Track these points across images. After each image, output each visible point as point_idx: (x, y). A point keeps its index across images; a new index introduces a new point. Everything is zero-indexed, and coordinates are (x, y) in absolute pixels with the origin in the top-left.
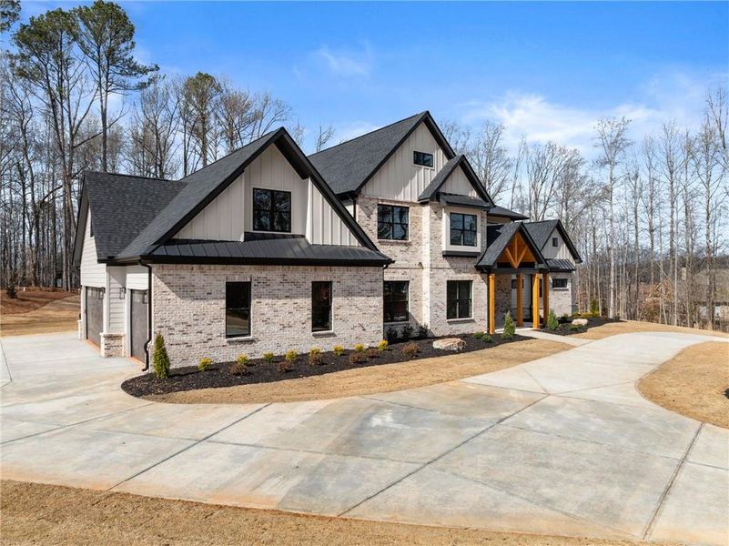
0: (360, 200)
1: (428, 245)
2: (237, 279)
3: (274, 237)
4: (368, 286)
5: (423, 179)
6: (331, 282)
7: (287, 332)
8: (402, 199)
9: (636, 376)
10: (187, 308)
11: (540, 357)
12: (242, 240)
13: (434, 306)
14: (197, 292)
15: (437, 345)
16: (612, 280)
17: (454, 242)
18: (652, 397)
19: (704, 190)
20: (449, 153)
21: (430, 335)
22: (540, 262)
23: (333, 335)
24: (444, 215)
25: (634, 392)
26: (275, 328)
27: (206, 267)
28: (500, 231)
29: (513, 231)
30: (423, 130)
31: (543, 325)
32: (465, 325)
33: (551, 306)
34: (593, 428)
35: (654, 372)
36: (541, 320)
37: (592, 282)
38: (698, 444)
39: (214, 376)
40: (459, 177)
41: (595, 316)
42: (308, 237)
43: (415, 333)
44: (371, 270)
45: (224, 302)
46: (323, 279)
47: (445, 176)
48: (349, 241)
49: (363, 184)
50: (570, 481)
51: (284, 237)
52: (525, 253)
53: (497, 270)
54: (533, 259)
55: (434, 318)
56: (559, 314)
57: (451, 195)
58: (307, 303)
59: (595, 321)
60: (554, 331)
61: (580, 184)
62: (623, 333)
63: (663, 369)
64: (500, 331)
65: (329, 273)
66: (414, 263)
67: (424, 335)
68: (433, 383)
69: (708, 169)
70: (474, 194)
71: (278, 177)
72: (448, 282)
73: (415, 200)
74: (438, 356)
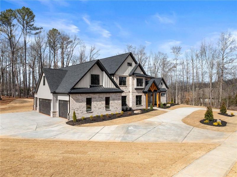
0: (115, 76)
1: (131, 87)
2: (89, 97)
3: (96, 86)
4: (118, 98)
5: (130, 69)
6: (109, 97)
7: (100, 110)
8: (125, 75)
9: (182, 118)
10: (78, 105)
11: (160, 115)
12: (89, 87)
13: (133, 102)
14: (80, 101)
15: (135, 112)
16: (177, 92)
17: (138, 85)
18: (185, 122)
19: (201, 67)
20: (136, 63)
21: (132, 109)
22: (159, 90)
23: (110, 110)
24: (135, 79)
25: (181, 121)
26: (97, 109)
27: (82, 94)
28: (149, 82)
29: (152, 82)
30: (130, 57)
31: (159, 106)
32: (140, 107)
33: (161, 101)
34: (173, 128)
35: (186, 117)
36: (159, 105)
37: (171, 93)
38: (192, 131)
39: (85, 121)
40: (139, 69)
41: (172, 103)
42: (104, 86)
43: (129, 109)
44: (118, 94)
45: (86, 103)
46: (108, 96)
47: (135, 69)
48: (113, 86)
49: (116, 72)
50: (169, 136)
51: (98, 86)
52: (155, 88)
53: (148, 92)
54: (157, 89)
55: (133, 105)
56: (163, 103)
57: (137, 73)
58: (104, 102)
59: (172, 105)
60: (162, 108)
61: (168, 63)
62: (179, 108)
63: (188, 117)
64: (149, 108)
65: (109, 95)
66: (128, 91)
67: (131, 109)
68: (138, 121)
69: (202, 61)
70: (142, 73)
71: (96, 71)
72: (136, 96)
73: (128, 75)
74: (136, 115)
